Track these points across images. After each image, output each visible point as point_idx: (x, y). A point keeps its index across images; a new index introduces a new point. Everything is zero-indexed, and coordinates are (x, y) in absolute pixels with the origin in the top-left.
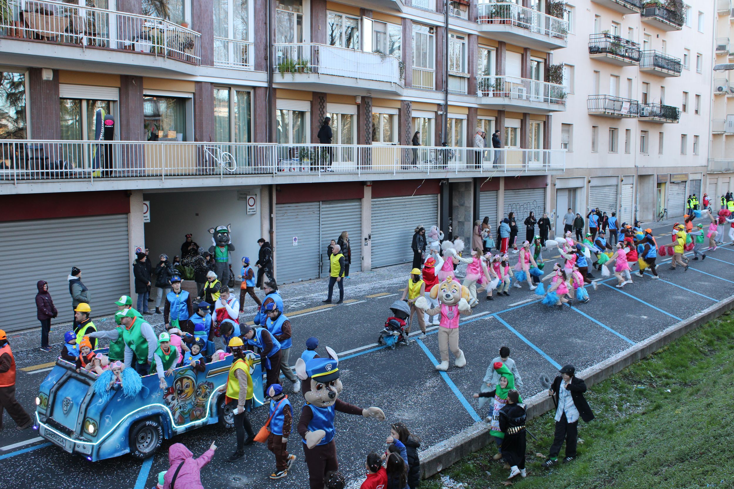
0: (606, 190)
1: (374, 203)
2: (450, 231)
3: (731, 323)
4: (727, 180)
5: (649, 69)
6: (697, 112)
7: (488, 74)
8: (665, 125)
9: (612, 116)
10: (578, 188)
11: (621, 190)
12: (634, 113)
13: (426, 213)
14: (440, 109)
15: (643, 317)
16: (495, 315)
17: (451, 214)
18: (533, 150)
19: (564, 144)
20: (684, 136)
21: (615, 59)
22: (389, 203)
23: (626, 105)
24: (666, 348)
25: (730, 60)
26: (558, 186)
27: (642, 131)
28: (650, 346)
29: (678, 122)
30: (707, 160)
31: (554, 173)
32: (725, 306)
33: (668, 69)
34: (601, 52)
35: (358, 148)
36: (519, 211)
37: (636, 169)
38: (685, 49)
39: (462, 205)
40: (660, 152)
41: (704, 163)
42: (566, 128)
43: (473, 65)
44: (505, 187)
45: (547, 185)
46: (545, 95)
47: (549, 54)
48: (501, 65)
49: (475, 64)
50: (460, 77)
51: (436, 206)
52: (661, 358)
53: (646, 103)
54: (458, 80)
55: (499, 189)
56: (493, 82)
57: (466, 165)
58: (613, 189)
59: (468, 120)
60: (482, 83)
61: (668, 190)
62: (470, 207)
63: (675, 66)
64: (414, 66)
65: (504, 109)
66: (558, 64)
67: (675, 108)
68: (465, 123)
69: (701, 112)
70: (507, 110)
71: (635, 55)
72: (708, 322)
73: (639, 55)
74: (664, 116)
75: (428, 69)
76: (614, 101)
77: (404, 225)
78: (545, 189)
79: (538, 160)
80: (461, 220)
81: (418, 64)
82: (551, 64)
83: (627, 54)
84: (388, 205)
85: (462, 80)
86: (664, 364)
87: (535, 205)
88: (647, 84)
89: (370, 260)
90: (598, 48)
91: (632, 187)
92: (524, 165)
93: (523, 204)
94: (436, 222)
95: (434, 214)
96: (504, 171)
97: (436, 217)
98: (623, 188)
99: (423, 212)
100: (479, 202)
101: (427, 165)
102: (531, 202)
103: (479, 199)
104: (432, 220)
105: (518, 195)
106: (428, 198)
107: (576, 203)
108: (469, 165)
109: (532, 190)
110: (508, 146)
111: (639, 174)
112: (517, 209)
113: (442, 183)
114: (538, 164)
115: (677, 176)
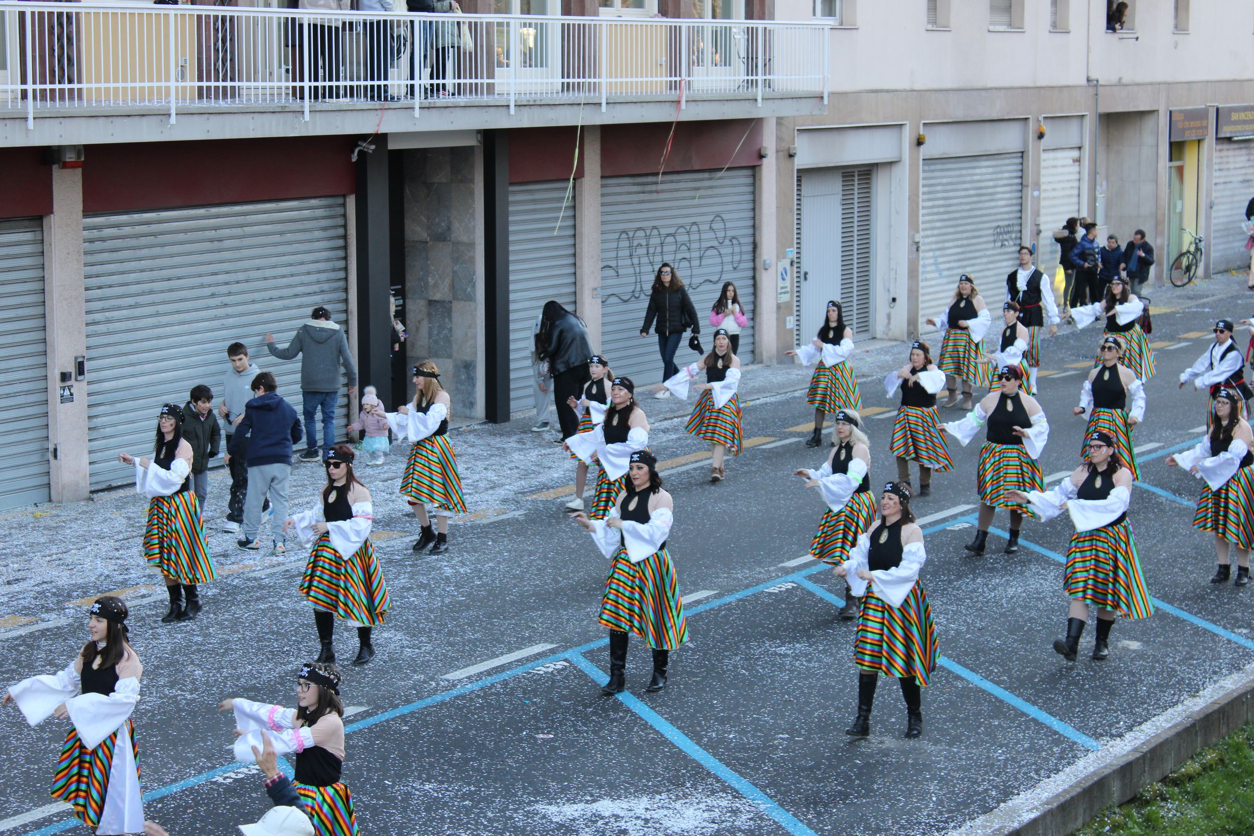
0: (984, 170)
1: (95, 234)
10: (876, 165)
11: (1039, 173)
13: (303, 268)
15: (1127, 642)
16: (575, 655)
17: (398, 274)
18: (708, 23)
22: (154, 235)
24: (1211, 756)
26: (803, 160)
28: (1153, 751)
31: (787, 110)
35: (22, 15)
37: (1091, 91)
39: (442, 237)
40: (1180, 24)
44: (602, 166)
45: (761, 157)
51: (341, 242)
52: (1196, 797)
58: (1009, 168)
61: (1210, 167)
62: (472, 245)
77: (216, 318)
78: (754, 170)
79: (727, 62)
80: (437, 297)
84: (150, 240)
86: (1208, 817)
87: (721, 234)
89: (86, 459)
91: (1078, 161)
92: (673, 79)
93: (672, 231)
94: (342, 306)
95: (333, 275)
96: (600, 104)
97: (342, 284)
98: (1043, 164)
99: (291, 265)
100: (506, 224)
101: (301, 84)
102: (703, 223)
103: (506, 214)
104: (326, 297)
105: (654, 196)
106: (307, 213)
107: (873, 222)
108: (462, 81)
109: (706, 175)
110: (611, 6)
111: (1103, 109)
112: (651, 250)
113: (360, 151)
114: (728, 78)
115: (1242, 116)
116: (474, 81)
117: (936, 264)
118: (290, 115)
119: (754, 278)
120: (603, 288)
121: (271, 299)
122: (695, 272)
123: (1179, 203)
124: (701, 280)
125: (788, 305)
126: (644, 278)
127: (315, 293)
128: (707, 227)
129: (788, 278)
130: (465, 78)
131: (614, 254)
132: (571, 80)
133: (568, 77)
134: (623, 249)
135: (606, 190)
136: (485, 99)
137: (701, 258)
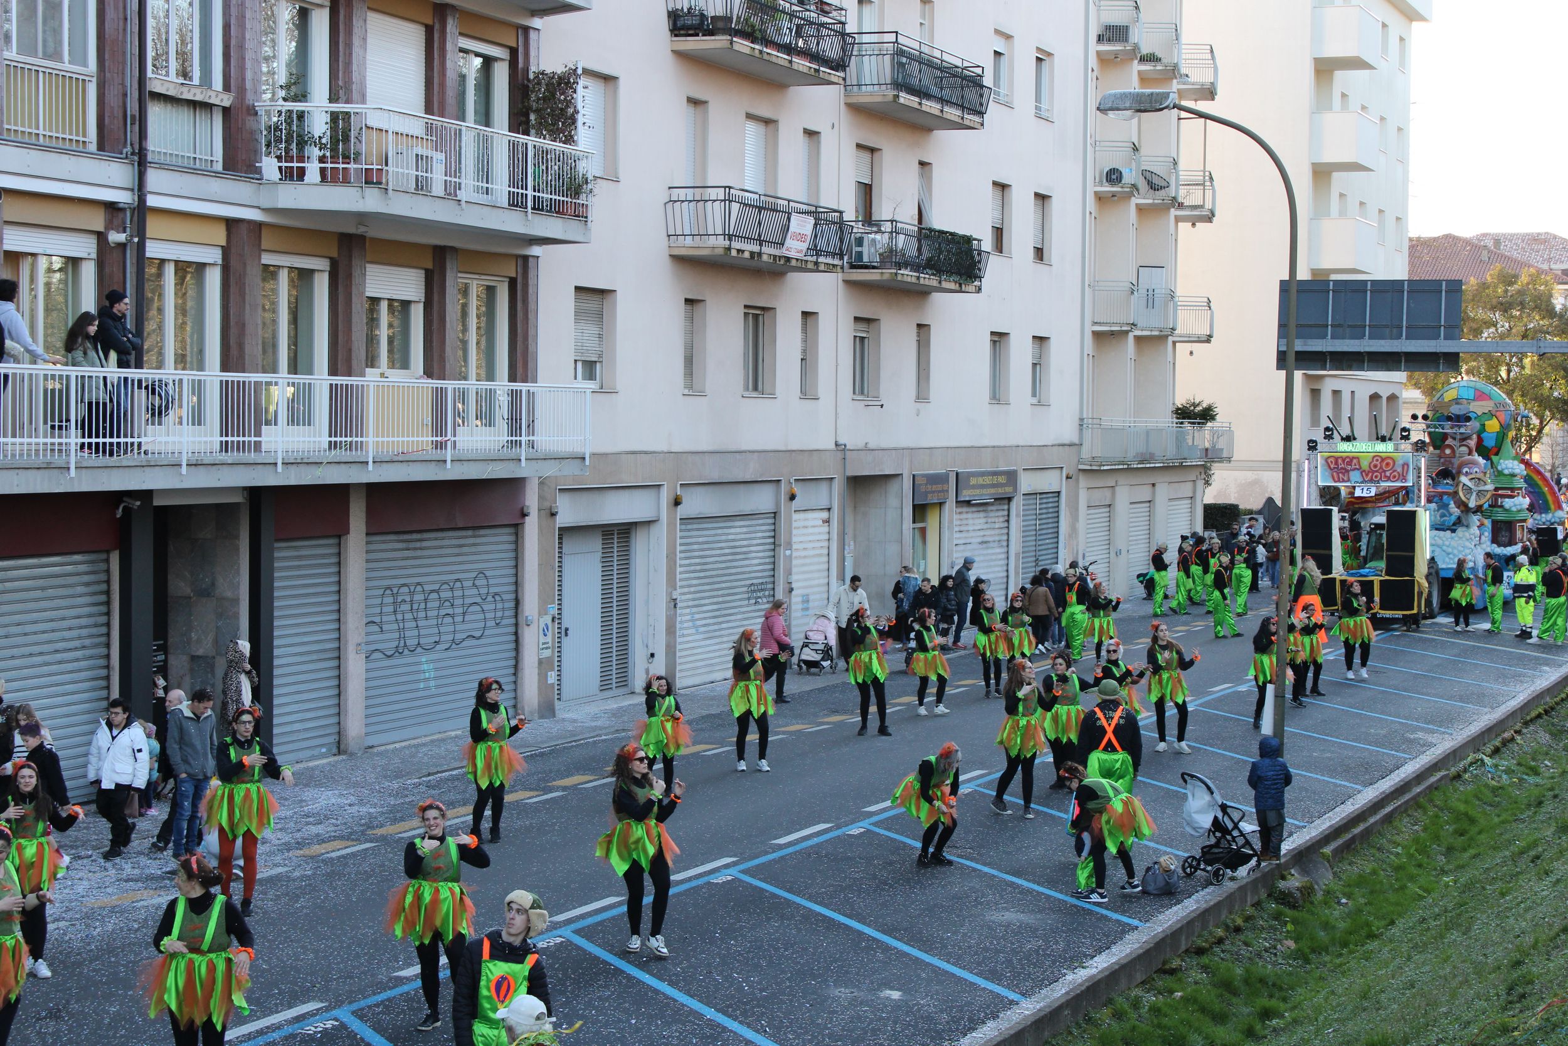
0: (738, 530)
2: (160, 693)
3: (1185, 1000)
4: (1144, 493)
5: (879, 99)
6: (1039, 253)
7: (302, 97)
8: (936, 297)
9: (754, 263)
10: (636, 523)
11: (791, 533)
12: (828, 254)
13: (66, 624)
14: (116, 222)
15: (888, 992)
16: (344, 1014)
17: (161, 629)
18: (473, 385)
19: (584, 362)
20: (999, 338)
21: (761, 58)
23: (801, 226)
25: (1143, 79)
26: (565, 519)
27: (857, 319)
29: (979, 290)
30: (1077, 422)
31: (550, 470)
32: (1163, 940)
33: (942, 101)
34: (711, 33)
36: (422, 614)
37: (840, 455)
38: (997, 32)
39: (206, 593)
40: (922, 396)
41: (1069, 434)
42: (592, 304)
43: (243, 59)
44: (367, 523)
45: (524, 515)
46: (513, 183)
47: (526, 30)
48: (348, 64)
49: (249, 55)
50: (194, 105)
51: (103, 598)
53: (868, 218)
54: (184, 116)
55: (348, 532)
56: (319, 126)
57: (217, 439)
58: (762, 528)
59: (226, 269)
60: (277, 128)
61: (950, 528)
62: (236, 601)
63: (967, 91)
64: (12, 53)
65: (361, 230)
66: (560, 70)
67: (968, 240)
68: (213, 280)
69: (1054, 253)
70: (372, 232)
71: (830, 47)
72: (1110, 1001)
73: (843, 49)
74: (933, 266)
75: (67, 66)
76: (760, 209)
78: (517, 528)
79: (490, 423)
80: (200, 652)
81: (27, 47)
82: (533, 68)
83: (801, 43)
85: (201, 117)
87: (484, 591)
88: (872, 150)
90: (702, 16)
91: (827, 521)
92: (439, 439)
93: (436, 587)
94: (103, 662)
95: (94, 631)
96: (367, 463)
97: (103, 639)
98: (794, 524)
99: (52, 620)
100: (272, 580)
101: (68, 440)
102: (467, 579)
103: (272, 570)
104: (88, 652)
105: (419, 553)
106: (69, 569)
107: (632, 579)
108: (230, 439)
109: (470, 533)
110: (379, 367)
111: (850, 473)
112: (415, 606)
113: (125, 508)
114: (492, 438)
115: (980, 481)
116: (241, 439)
117: (692, 620)
118: (56, 471)
119: (516, 634)
120: (367, 643)
121: (31, 655)
122: (458, 627)
123: (922, 563)
124: (464, 636)
125: (549, 660)
126: (408, 634)
127: (76, 649)
128: (470, 583)
129: (550, 634)
130: (233, 436)
131: (378, 610)
132: (338, 439)
133: (336, 436)
134: (387, 605)
135: (372, 547)
136: (252, 457)
137: (464, 614)
